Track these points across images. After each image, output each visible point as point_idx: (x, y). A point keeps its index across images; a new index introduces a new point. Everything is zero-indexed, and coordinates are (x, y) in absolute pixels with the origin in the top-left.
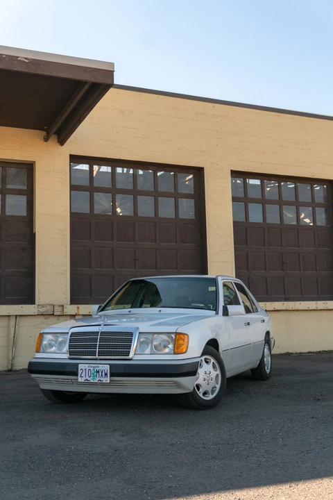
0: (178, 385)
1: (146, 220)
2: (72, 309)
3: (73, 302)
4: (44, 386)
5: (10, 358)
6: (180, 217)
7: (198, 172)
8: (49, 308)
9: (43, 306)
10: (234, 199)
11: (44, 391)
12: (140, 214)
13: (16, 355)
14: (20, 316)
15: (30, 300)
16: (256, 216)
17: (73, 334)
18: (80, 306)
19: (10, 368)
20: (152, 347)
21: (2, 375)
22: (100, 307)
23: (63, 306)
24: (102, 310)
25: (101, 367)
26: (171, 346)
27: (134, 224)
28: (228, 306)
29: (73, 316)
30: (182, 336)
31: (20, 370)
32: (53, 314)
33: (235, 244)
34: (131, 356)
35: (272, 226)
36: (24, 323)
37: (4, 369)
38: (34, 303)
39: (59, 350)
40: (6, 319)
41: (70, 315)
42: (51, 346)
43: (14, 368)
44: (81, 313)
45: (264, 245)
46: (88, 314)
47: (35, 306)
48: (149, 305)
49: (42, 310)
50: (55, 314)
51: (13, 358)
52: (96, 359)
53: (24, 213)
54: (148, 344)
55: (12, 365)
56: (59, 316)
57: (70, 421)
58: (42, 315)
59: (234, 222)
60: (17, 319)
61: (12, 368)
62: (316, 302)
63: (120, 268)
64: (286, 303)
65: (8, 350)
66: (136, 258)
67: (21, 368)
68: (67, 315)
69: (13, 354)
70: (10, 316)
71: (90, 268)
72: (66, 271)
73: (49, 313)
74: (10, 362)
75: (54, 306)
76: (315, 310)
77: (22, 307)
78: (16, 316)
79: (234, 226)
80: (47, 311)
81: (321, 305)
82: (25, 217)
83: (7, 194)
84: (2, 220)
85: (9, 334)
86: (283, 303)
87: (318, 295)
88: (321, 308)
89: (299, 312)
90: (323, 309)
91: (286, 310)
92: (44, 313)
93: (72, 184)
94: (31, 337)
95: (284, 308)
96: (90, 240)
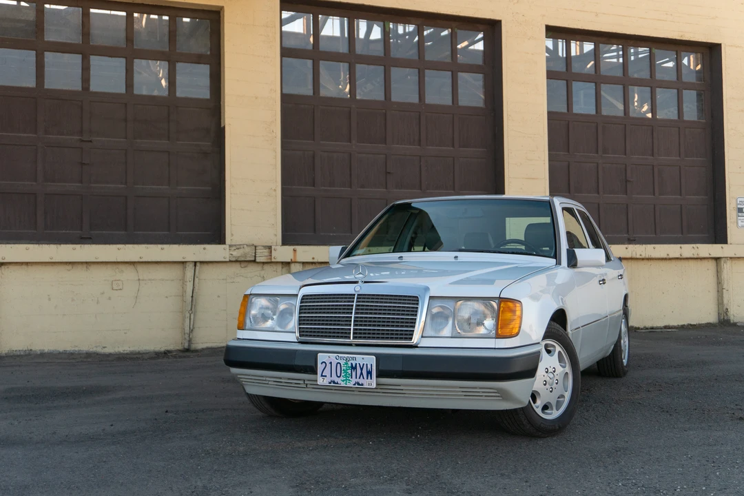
0: (504, 395)
1: (404, 107)
2: (284, 253)
3: (286, 241)
4: (252, 390)
5: (187, 330)
6: (461, 103)
7: (492, 29)
8: (247, 250)
9: (238, 247)
10: (551, 75)
11: (252, 397)
12: (394, 99)
13: (196, 325)
14: (200, 262)
15: (218, 236)
16: (583, 104)
17: (305, 298)
18: (300, 248)
19: (186, 346)
20: (454, 324)
21: (175, 357)
22: (343, 250)
23: (270, 248)
24: (348, 255)
25: (360, 360)
26: (489, 323)
27: (385, 114)
28: (577, 250)
29: (287, 264)
30: (510, 304)
31: (203, 349)
32: (254, 261)
33: (549, 150)
34: (416, 339)
35: (611, 120)
36: (207, 273)
37: (178, 348)
38: (224, 243)
39: (280, 326)
40: (180, 267)
41: (282, 263)
42: (265, 318)
43: (193, 347)
44: (299, 259)
45: (597, 153)
46: (311, 260)
47: (226, 246)
48: (422, 248)
49: (236, 253)
50: (258, 260)
51: (191, 331)
52: (350, 345)
53: (205, 94)
54: (447, 318)
55: (190, 341)
56: (264, 263)
57: (305, 457)
58: (236, 261)
59: (549, 113)
60: (197, 268)
61: (189, 345)
62: (680, 245)
63: (361, 187)
64: (631, 247)
65: (184, 318)
66: (388, 171)
67: (204, 346)
68: (277, 263)
69: (192, 323)
70: (186, 262)
71: (314, 186)
72: (275, 190)
73: (248, 259)
74: (187, 336)
75: (255, 247)
76: (677, 259)
77: (204, 249)
78: (195, 263)
79: (548, 119)
80: (245, 255)
81: (688, 250)
82: (207, 100)
83: (178, 62)
84: (170, 104)
85: (184, 292)
86: (626, 246)
87: (682, 234)
88: (688, 256)
89: (652, 262)
90: (692, 256)
91: (632, 259)
92: (239, 259)
93: (283, 45)
94: (219, 297)
95: (629, 256)
96: (314, 140)
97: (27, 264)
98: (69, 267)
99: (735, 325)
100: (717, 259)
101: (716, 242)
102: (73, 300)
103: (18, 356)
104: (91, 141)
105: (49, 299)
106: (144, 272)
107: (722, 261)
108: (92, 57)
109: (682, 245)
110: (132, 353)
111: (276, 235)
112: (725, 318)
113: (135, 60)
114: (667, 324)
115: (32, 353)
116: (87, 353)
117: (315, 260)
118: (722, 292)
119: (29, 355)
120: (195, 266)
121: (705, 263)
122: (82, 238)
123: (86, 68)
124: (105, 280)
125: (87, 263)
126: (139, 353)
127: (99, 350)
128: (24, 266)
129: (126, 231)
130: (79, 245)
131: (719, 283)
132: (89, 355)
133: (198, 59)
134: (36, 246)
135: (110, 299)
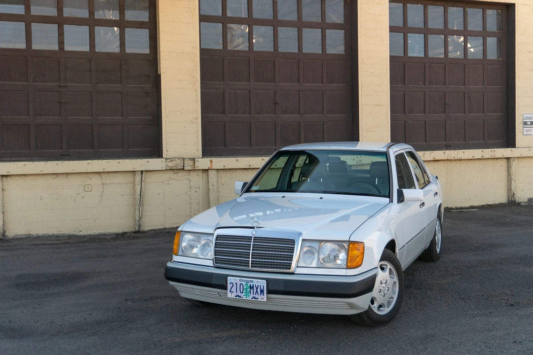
1: (287, 56)
2: (204, 163)
3: (206, 153)
5: (137, 218)
6: (328, 52)
8: (178, 161)
9: (171, 159)
10: (392, 29)
12: (280, 50)
13: (143, 215)
14: (145, 171)
15: (156, 151)
18: (215, 160)
19: (137, 229)
21: (129, 237)
23: (194, 159)
27: (274, 61)
29: (206, 171)
31: (148, 230)
32: (183, 169)
33: (391, 84)
36: (150, 179)
37: (131, 230)
38: (162, 157)
40: (131, 174)
41: (203, 170)
43: (142, 229)
44: (214, 167)
45: (425, 85)
46: (223, 168)
47: (163, 160)
49: (170, 164)
51: (140, 219)
53: (146, 50)
55: (139, 226)
56: (190, 170)
58: (171, 169)
59: (391, 57)
60: (143, 175)
61: (139, 229)
62: (482, 150)
63: (258, 114)
64: (447, 152)
65: (135, 210)
66: (276, 102)
67: (149, 228)
68: (199, 170)
69: (140, 212)
70: (135, 171)
71: (224, 114)
72: (197, 119)
73: (179, 168)
74: (137, 222)
75: (184, 159)
76: (480, 159)
77: (148, 162)
78: (142, 171)
79: (390, 62)
80: (177, 165)
81: (487, 153)
82: (148, 54)
83: (126, 27)
84: (122, 59)
85: (135, 191)
86: (444, 151)
87: (484, 140)
88: (487, 157)
89: (462, 162)
90: (490, 157)
91: (448, 160)
92: (173, 168)
93: (201, 13)
94: (159, 194)
95: (446, 158)
96: (224, 81)
97: (25, 175)
98: (55, 176)
99: (519, 204)
100: (508, 159)
101: (508, 147)
102: (58, 199)
103: (21, 239)
104: (66, 87)
105: (41, 199)
106: (107, 179)
107: (512, 160)
108: (65, 26)
109: (483, 150)
110: (100, 235)
111: (198, 150)
112: (513, 200)
113: (96, 27)
114: (472, 205)
115: (30, 236)
116: (68, 236)
117: (226, 168)
118: (511, 181)
119: (29, 238)
120: (142, 173)
121: (500, 161)
122: (63, 155)
123: (61, 35)
124: (80, 185)
125: (66, 173)
126: (104, 235)
127: (77, 233)
128: (23, 177)
129: (93, 149)
130: (61, 162)
131: (509, 175)
132: (70, 237)
133: (140, 25)
134: (31, 163)
135: (83, 198)
